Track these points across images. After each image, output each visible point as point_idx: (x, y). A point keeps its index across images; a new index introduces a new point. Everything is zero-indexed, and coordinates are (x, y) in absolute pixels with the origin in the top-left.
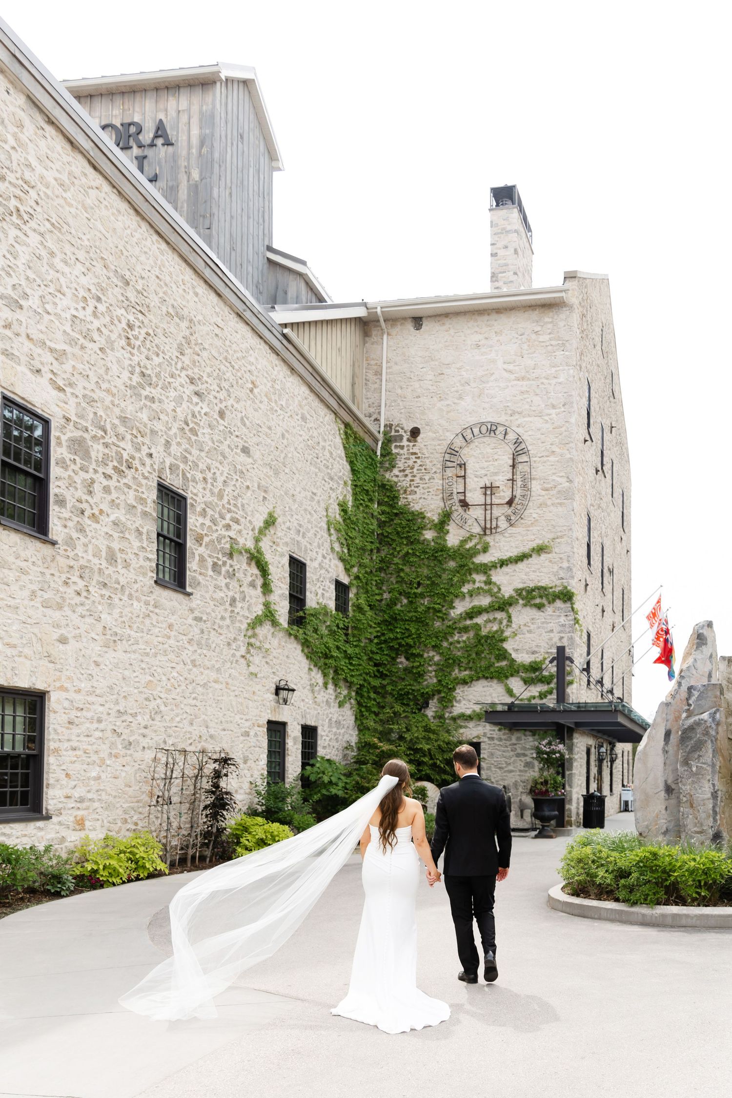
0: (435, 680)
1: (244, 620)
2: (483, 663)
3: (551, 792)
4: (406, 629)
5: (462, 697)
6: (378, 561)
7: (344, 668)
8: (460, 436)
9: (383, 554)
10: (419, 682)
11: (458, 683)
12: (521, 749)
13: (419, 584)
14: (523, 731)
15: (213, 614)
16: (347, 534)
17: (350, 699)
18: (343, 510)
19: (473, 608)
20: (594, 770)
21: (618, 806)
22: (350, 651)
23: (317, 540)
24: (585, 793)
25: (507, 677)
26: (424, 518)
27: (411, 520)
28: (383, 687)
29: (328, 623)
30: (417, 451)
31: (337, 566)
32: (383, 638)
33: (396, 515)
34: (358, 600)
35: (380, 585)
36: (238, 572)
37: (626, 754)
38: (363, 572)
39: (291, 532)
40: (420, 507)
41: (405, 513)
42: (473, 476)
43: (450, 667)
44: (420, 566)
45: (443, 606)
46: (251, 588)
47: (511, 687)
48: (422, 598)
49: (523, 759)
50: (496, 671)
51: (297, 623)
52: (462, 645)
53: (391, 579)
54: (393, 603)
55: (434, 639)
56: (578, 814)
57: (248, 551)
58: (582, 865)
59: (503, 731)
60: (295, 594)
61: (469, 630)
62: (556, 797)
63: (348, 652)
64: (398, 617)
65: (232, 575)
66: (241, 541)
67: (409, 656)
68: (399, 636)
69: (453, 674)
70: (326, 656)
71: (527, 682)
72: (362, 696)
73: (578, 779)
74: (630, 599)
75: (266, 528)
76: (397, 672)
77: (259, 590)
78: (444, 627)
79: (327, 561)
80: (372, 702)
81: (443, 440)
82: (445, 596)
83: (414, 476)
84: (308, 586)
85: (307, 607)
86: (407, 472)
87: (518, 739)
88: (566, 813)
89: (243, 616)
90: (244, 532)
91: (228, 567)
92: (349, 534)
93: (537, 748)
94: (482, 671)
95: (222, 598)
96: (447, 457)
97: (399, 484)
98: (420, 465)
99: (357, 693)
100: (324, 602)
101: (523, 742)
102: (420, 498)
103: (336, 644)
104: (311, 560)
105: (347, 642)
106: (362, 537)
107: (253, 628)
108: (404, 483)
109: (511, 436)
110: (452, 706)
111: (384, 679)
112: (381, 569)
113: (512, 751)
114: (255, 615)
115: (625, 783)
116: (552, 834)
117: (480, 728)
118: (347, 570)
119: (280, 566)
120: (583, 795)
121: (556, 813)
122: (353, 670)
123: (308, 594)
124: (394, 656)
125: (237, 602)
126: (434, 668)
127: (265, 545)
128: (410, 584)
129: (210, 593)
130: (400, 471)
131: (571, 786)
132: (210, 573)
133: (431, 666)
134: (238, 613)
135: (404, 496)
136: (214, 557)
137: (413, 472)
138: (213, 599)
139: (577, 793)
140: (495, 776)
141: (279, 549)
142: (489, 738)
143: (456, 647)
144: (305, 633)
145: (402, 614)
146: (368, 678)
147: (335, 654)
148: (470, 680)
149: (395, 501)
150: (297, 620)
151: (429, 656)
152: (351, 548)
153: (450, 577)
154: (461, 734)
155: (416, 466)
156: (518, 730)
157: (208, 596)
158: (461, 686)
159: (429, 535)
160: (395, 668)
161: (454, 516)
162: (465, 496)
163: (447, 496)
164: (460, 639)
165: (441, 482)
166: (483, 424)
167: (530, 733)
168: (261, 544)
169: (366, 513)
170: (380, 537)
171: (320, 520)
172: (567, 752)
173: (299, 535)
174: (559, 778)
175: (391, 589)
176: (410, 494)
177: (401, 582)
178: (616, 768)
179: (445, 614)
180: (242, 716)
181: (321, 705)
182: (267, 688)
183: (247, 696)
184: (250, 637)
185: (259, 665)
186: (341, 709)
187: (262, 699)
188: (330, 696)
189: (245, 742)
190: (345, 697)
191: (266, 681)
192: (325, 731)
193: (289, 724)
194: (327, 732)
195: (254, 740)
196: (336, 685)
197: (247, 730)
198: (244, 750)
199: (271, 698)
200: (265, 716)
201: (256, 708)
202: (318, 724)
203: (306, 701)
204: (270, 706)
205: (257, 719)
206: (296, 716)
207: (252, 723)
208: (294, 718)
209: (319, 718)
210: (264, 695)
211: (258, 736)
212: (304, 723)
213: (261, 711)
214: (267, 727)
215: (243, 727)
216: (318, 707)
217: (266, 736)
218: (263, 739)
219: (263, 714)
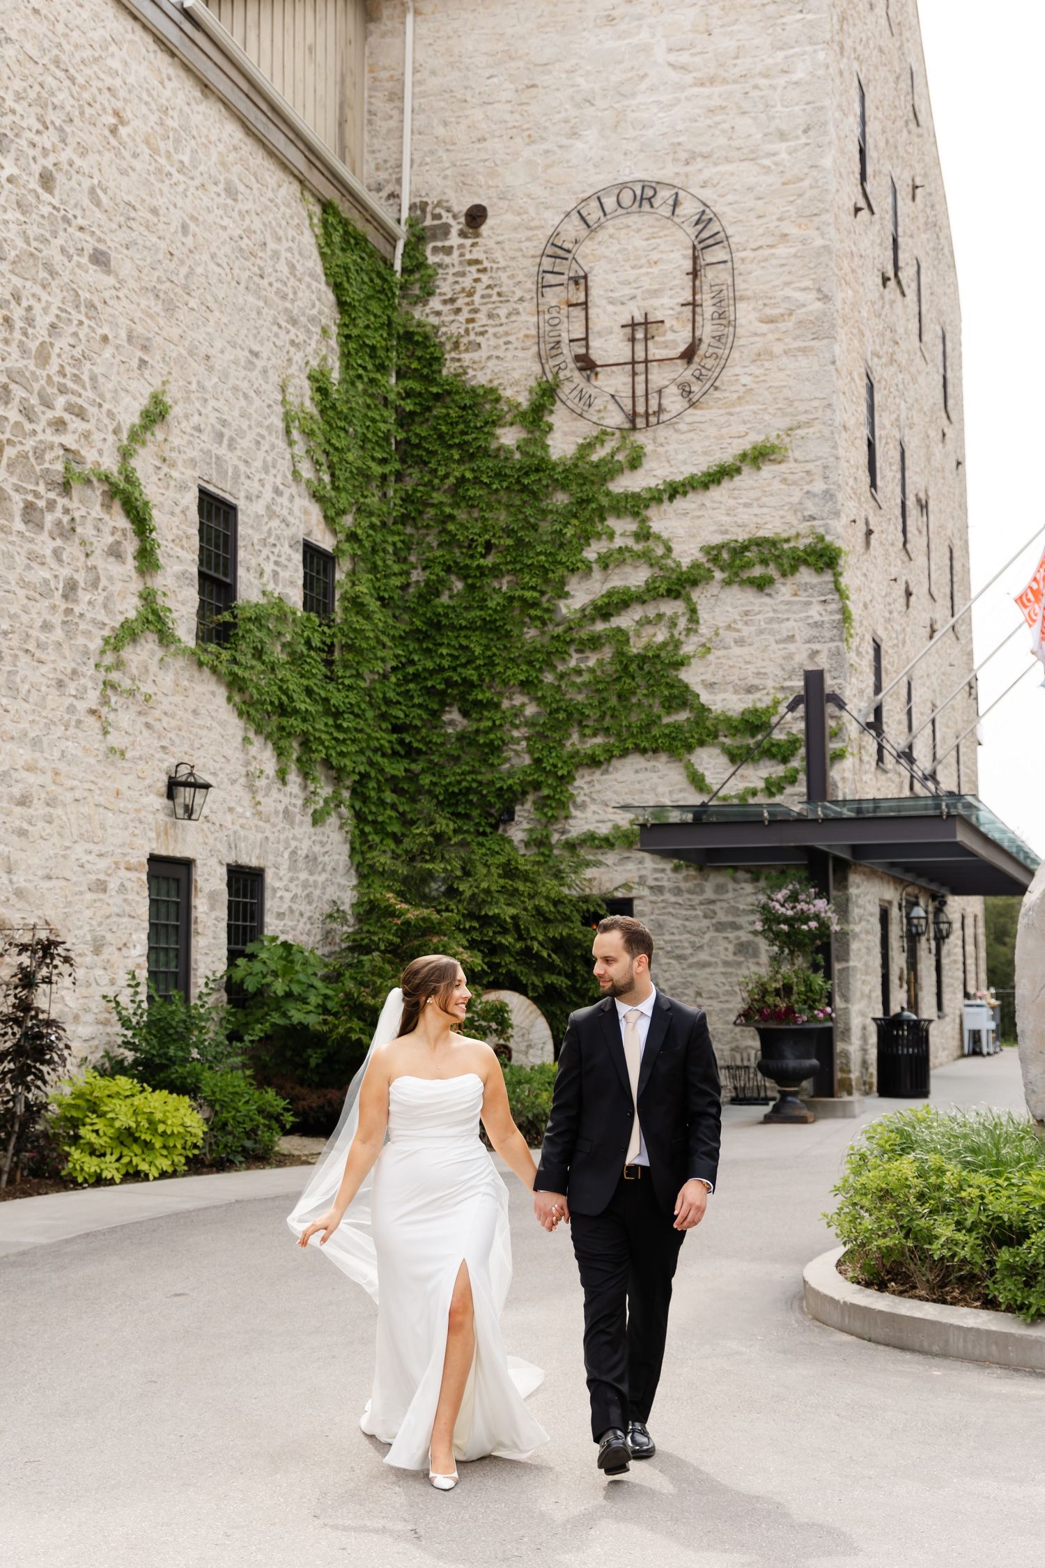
0: (527, 760)
1: (95, 631)
2: (636, 718)
3: (801, 1011)
4: (462, 647)
5: (589, 795)
6: (398, 501)
7: (324, 736)
8: (575, 216)
9: (409, 485)
10: (492, 765)
11: (579, 766)
12: (727, 912)
13: (489, 546)
14: (730, 871)
15: (25, 618)
16: (328, 441)
17: (338, 806)
18: (319, 389)
19: (610, 594)
20: (899, 961)
21: (956, 1043)
22: (337, 699)
23: (261, 455)
24: (880, 1015)
25: (690, 748)
26: (498, 400)
27: (470, 407)
28: (412, 777)
29: (288, 638)
30: (482, 256)
31: (306, 512)
32: (411, 670)
33: (437, 397)
34: (354, 584)
35: (403, 554)
36: (83, 524)
37: (969, 921)
38: (365, 523)
39: (204, 437)
40: (489, 377)
41: (457, 393)
42: (604, 302)
43: (560, 729)
44: (490, 508)
45: (543, 593)
46: (112, 559)
47: (701, 770)
48: (496, 577)
49: (731, 935)
50: (665, 735)
51: (218, 637)
52: (586, 677)
53: (428, 539)
54: (432, 590)
55: (524, 667)
56: (865, 1064)
57: (106, 479)
58: (890, 1206)
59: (684, 873)
60: (212, 573)
61: (603, 645)
62: (813, 1025)
63: (332, 702)
64: (444, 621)
65: (67, 531)
66: (90, 456)
67: (468, 706)
68: (446, 663)
69: (568, 744)
70: (283, 710)
71: (737, 758)
72: (365, 799)
73: (864, 982)
74: (967, 571)
75: (145, 428)
76: (443, 744)
77: (131, 563)
78: (546, 640)
79: (284, 500)
80: (389, 812)
81: (537, 228)
82: (546, 571)
83: (476, 311)
84: (241, 554)
85: (239, 602)
86: (460, 303)
87: (720, 889)
88: (838, 1062)
89: (93, 621)
90: (97, 436)
91: (58, 513)
92: (333, 441)
93: (765, 908)
94: (632, 735)
95: (46, 582)
96: (547, 263)
97: (443, 329)
98: (489, 287)
99: (354, 792)
100: (279, 590)
101: (730, 895)
102: (489, 358)
103: (305, 682)
104: (249, 498)
105: (330, 679)
106: (362, 448)
107: (116, 649)
108: (453, 326)
109: (689, 209)
110: (567, 818)
111: (414, 761)
112: (404, 519)
113: (705, 917)
114: (121, 619)
115: (971, 990)
116: (805, 1112)
117: (631, 866)
118: (329, 520)
119: (177, 510)
120: (875, 1019)
121: (815, 1062)
122: (343, 742)
123: (241, 572)
124: (436, 707)
125: (80, 592)
126: (524, 731)
127: (143, 464)
128: (470, 547)
129: (19, 570)
130: (445, 302)
131: (846, 999)
132: (18, 525)
133: (517, 727)
134: (81, 615)
135: (453, 355)
136: (26, 491)
137: (473, 303)
138: (23, 583)
139: (863, 1015)
140: (667, 975)
141: (175, 474)
142: (651, 888)
143: (574, 684)
144: (234, 661)
145: (452, 615)
146: (378, 758)
147: (303, 707)
148: (606, 756)
149: (435, 367)
150: (218, 632)
151: (513, 707)
152: (337, 472)
153: (557, 527)
154: (590, 880)
155: (480, 289)
156: (718, 869)
157: (12, 577)
158: (586, 772)
159: (509, 437)
160: (439, 735)
161: (565, 391)
162: (587, 347)
163: (548, 347)
164: (583, 666)
165: (535, 319)
166: (624, 186)
167: (748, 876)
168: (134, 462)
169: (372, 396)
170: (403, 447)
171: (267, 410)
172: (834, 918)
173: (220, 443)
174: (818, 980)
175: (428, 560)
176: (467, 350)
177: (449, 544)
178: (949, 954)
179: (547, 610)
180: (91, 846)
181: (272, 820)
182: (147, 782)
183: (101, 800)
184: (108, 669)
185: (131, 731)
186: (319, 829)
187: (137, 806)
188: (294, 801)
189: (98, 904)
190: (326, 801)
191: (146, 767)
192: (281, 879)
193: (198, 863)
194: (286, 879)
195: (118, 900)
196: (306, 775)
197: (102, 877)
198: (94, 923)
199: (157, 805)
200: (142, 846)
201: (123, 829)
202: (266, 864)
203: (239, 812)
204: (156, 823)
205: (125, 852)
206: (216, 846)
207: (114, 862)
208: (210, 851)
209: (268, 849)
210: (141, 799)
211: (127, 891)
212: (233, 860)
213: (134, 834)
214: (147, 870)
215: (93, 870)
216: (265, 824)
217: (146, 892)
218: (138, 899)
219: (138, 842)
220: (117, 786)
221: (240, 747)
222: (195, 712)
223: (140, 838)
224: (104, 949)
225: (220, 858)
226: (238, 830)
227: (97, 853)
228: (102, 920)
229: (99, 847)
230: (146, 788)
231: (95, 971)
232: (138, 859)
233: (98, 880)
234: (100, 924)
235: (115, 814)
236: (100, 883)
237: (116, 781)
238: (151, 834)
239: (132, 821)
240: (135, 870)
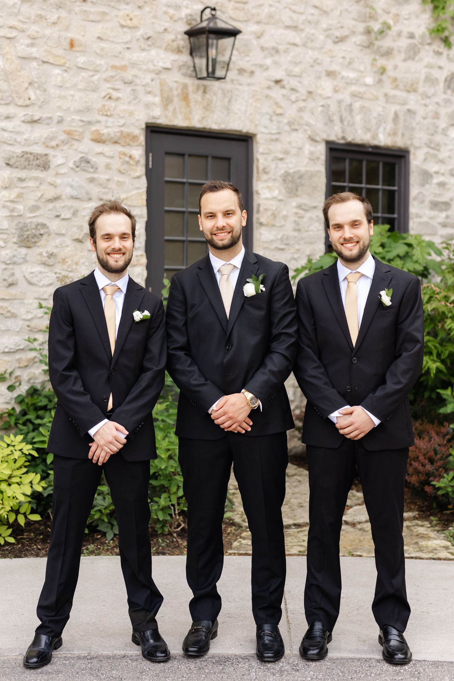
180: (11, 110)
181: (421, 90)
182: (139, 33)
183: (34, 51)
187: (117, 63)
189: (32, 184)
191: (137, 12)
192: (442, 162)
193: (259, 137)
195: (79, 179)
197: (38, 149)
198: (20, 207)
199: (165, 63)
200: (131, 114)
201: (84, 90)
202: (408, 143)
203: (348, 77)
204: (161, 85)
205: (89, 119)
206: (301, 118)
207: (65, 132)
208: (289, 124)
209: (414, 125)
210: (127, 54)
211: (95, 169)
212: (336, 136)
213: (110, 98)
214: (144, 143)
215: (15, 140)
216: (404, 94)
217: (141, 170)
218: (121, 178)
219: (122, 107)
220: (70, 35)
223: (130, 103)
224: (43, 241)
225: (309, 133)
226: (348, 99)
227: (23, 119)
228: (39, 204)
229: (30, 111)
230: (138, 40)
231: (24, 267)
232: (122, 129)
233: (27, 153)
234: (34, 209)
235: (66, 71)
236: (31, 157)
237: (67, 28)
238: (150, 98)
239: (106, 80)
240: (116, 142)
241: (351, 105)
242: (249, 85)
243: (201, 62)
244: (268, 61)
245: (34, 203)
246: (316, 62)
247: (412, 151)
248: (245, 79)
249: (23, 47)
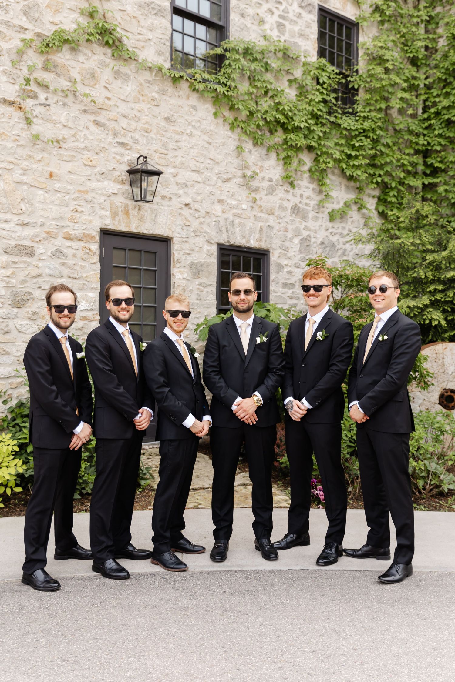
1: (9, 32)
17: (361, 209)
72: (388, 204)
84: (233, 2)
85: (231, 39)
99: (378, 199)
100: (285, 39)
107: (44, 53)
114: (55, 28)
122: (356, 157)
123: (234, 18)
144: (221, 84)
180: (8, 216)
181: (276, 214)
182: (96, 170)
183: (25, 179)
184: (31, 69)
185: (70, 124)
186: (337, 224)
187: (81, 188)
188: (305, 201)
189: (22, 266)
190: (347, 205)
191: (96, 157)
192: (290, 258)
193: (175, 239)
194: (297, 259)
195: (55, 263)
196: (321, 183)
197: (27, 243)
198: (14, 281)
199: (113, 190)
200: (91, 222)
201: (59, 205)
202: (269, 246)
203: (231, 203)
204: (111, 204)
205: (62, 224)
206: (202, 228)
207: (45, 232)
208: (194, 231)
209: (272, 235)
210: (88, 183)
211: (66, 257)
212: (224, 240)
213: (76, 211)
214: (99, 241)
215: (11, 236)
216: (266, 216)
217: (97, 259)
218: (83, 264)
219: (84, 217)
220: (50, 169)
221: (235, 154)
222: (167, 119)
223: (89, 214)
224: (29, 303)
225: (207, 238)
226: (231, 218)
227: (16, 223)
228: (27, 279)
229: (21, 218)
230: (96, 174)
231: (15, 321)
232: (84, 231)
233: (19, 245)
234: (24, 282)
235: (47, 192)
236: (22, 248)
237: (48, 165)
238: (103, 212)
239: (74, 199)
240: (80, 240)
241: (233, 221)
242: (168, 206)
243: (137, 191)
244: (181, 192)
245: (24, 279)
246: (211, 194)
247: (271, 251)
248: (166, 202)
249: (18, 175)
